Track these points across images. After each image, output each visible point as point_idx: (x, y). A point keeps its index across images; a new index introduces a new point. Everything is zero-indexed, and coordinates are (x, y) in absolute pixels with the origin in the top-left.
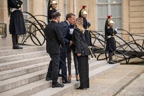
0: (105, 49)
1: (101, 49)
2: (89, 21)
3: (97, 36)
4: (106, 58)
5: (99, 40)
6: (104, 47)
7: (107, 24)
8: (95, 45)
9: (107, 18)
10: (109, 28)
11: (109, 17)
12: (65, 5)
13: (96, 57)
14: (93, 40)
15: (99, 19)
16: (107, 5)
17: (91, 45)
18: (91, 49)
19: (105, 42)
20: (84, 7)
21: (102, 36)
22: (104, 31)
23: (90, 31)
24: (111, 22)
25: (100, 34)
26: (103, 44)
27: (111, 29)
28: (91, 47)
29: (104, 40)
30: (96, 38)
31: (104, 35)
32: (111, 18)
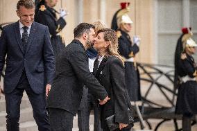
0: (174, 110)
1: (164, 108)
2: (135, 39)
3: (155, 76)
5: (160, 86)
6: (171, 102)
8: (149, 98)
9: (181, 32)
10: (184, 57)
11: (185, 31)
13: (150, 128)
14: (144, 87)
15: (160, 35)
17: (140, 98)
19: (173, 92)
21: (168, 76)
22: (173, 65)
24: (190, 43)
25: (161, 72)
26: (170, 95)
27: (190, 60)
28: (139, 103)
29: (171, 87)
30: (152, 82)
31: (173, 73)
32: (191, 33)
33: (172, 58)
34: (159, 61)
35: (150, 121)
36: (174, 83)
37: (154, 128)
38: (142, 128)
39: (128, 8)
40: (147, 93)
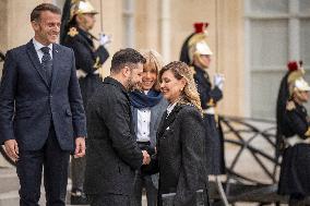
0: (275, 188)
1: (260, 186)
2: (216, 79)
3: (246, 136)
5: (254, 151)
6: (272, 176)
7: (285, 92)
8: (237, 169)
9: (286, 68)
10: (291, 106)
11: (293, 67)
12: (126, 17)
14: (230, 153)
15: (254, 73)
16: (286, 20)
17: (223, 170)
18: (224, 185)
19: (275, 161)
20: (199, 28)
21: (266, 136)
22: (274, 119)
23: (221, 118)
25: (255, 130)
26: (270, 166)
28: (222, 178)
29: (272, 152)
30: (242, 145)
31: (274, 132)
34: (253, 112)
36: (275, 146)
39: (206, 32)
40: (234, 162)
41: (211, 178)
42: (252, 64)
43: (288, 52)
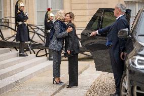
0: (45, 45)
1: (40, 44)
3: (36, 30)
4: (46, 55)
5: (38, 34)
6: (44, 41)
8: (33, 40)
10: (49, 21)
13: (35, 53)
14: (31, 35)
15: (38, 12)
17: (29, 40)
18: (30, 44)
19: (44, 37)
21: (42, 30)
22: (44, 25)
23: (28, 25)
25: (39, 28)
26: (43, 39)
27: (51, 23)
28: (29, 42)
29: (44, 35)
30: (35, 32)
31: (44, 29)
32: (52, 10)
33: (43, 22)
34: (38, 23)
35: (34, 50)
36: (44, 33)
37: (36, 53)
38: (31, 53)
40: (33, 38)
41: (26, 42)
42: (37, 8)
43: (48, 6)
